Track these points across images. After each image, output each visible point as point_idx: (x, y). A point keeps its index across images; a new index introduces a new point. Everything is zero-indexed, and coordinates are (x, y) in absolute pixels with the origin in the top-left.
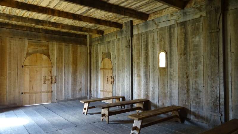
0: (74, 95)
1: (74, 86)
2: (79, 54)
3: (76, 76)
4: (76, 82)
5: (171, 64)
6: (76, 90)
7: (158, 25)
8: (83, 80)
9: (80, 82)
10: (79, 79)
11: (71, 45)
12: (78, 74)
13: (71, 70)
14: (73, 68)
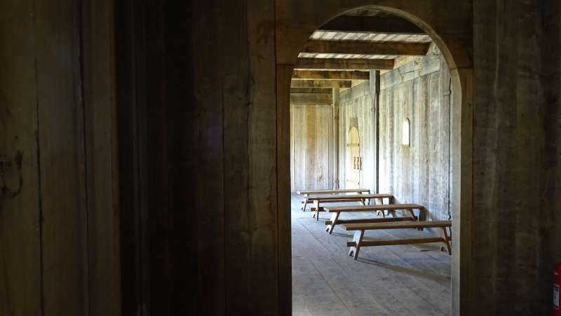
0: (310, 185)
1: (310, 173)
2: (318, 121)
3: (314, 156)
4: (314, 165)
5: (413, 140)
6: (314, 179)
7: (403, 78)
8: (325, 162)
9: (319, 165)
10: (318, 160)
11: (305, 106)
12: (317, 152)
13: (305, 147)
14: (308, 142)
